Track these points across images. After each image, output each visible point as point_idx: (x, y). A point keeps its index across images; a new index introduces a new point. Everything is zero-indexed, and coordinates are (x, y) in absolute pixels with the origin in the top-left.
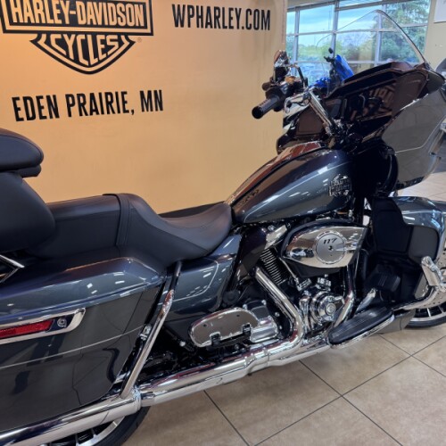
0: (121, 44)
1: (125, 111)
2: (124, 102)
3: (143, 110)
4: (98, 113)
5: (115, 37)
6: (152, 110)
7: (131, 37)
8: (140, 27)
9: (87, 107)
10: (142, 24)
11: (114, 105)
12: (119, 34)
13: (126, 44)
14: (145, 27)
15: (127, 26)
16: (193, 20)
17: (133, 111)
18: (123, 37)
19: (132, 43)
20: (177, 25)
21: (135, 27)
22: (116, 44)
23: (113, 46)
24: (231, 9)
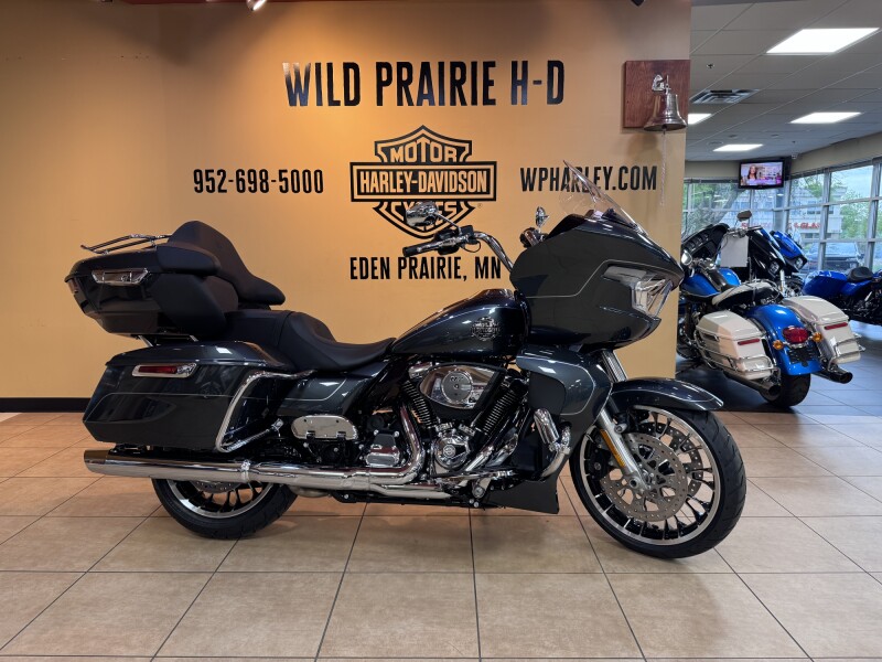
0: (459, 209)
1: (457, 277)
2: (457, 268)
3: (477, 277)
4: (428, 277)
5: (455, 203)
6: (487, 277)
7: (470, 203)
8: (482, 193)
9: (418, 270)
10: (484, 190)
11: (446, 270)
12: (458, 201)
13: (465, 209)
14: (488, 192)
15: (467, 193)
16: (546, 184)
17: (465, 277)
18: (462, 204)
19: (471, 209)
20: (524, 189)
21: (476, 193)
22: (455, 210)
23: (451, 212)
24: (597, 169)
